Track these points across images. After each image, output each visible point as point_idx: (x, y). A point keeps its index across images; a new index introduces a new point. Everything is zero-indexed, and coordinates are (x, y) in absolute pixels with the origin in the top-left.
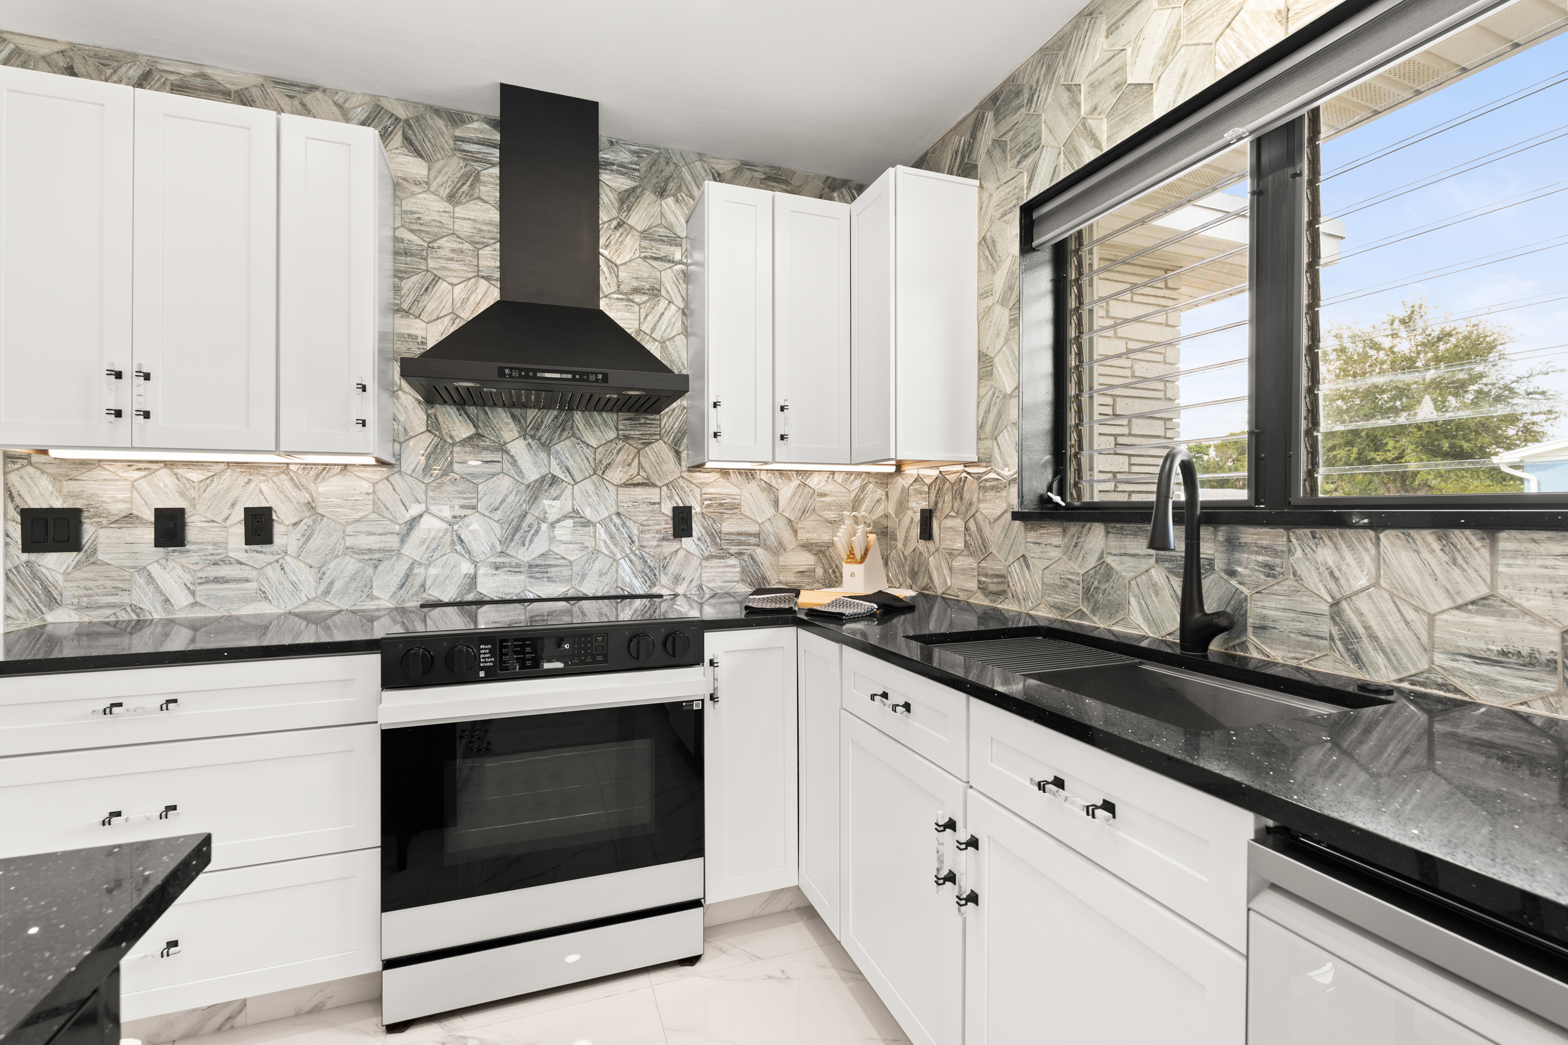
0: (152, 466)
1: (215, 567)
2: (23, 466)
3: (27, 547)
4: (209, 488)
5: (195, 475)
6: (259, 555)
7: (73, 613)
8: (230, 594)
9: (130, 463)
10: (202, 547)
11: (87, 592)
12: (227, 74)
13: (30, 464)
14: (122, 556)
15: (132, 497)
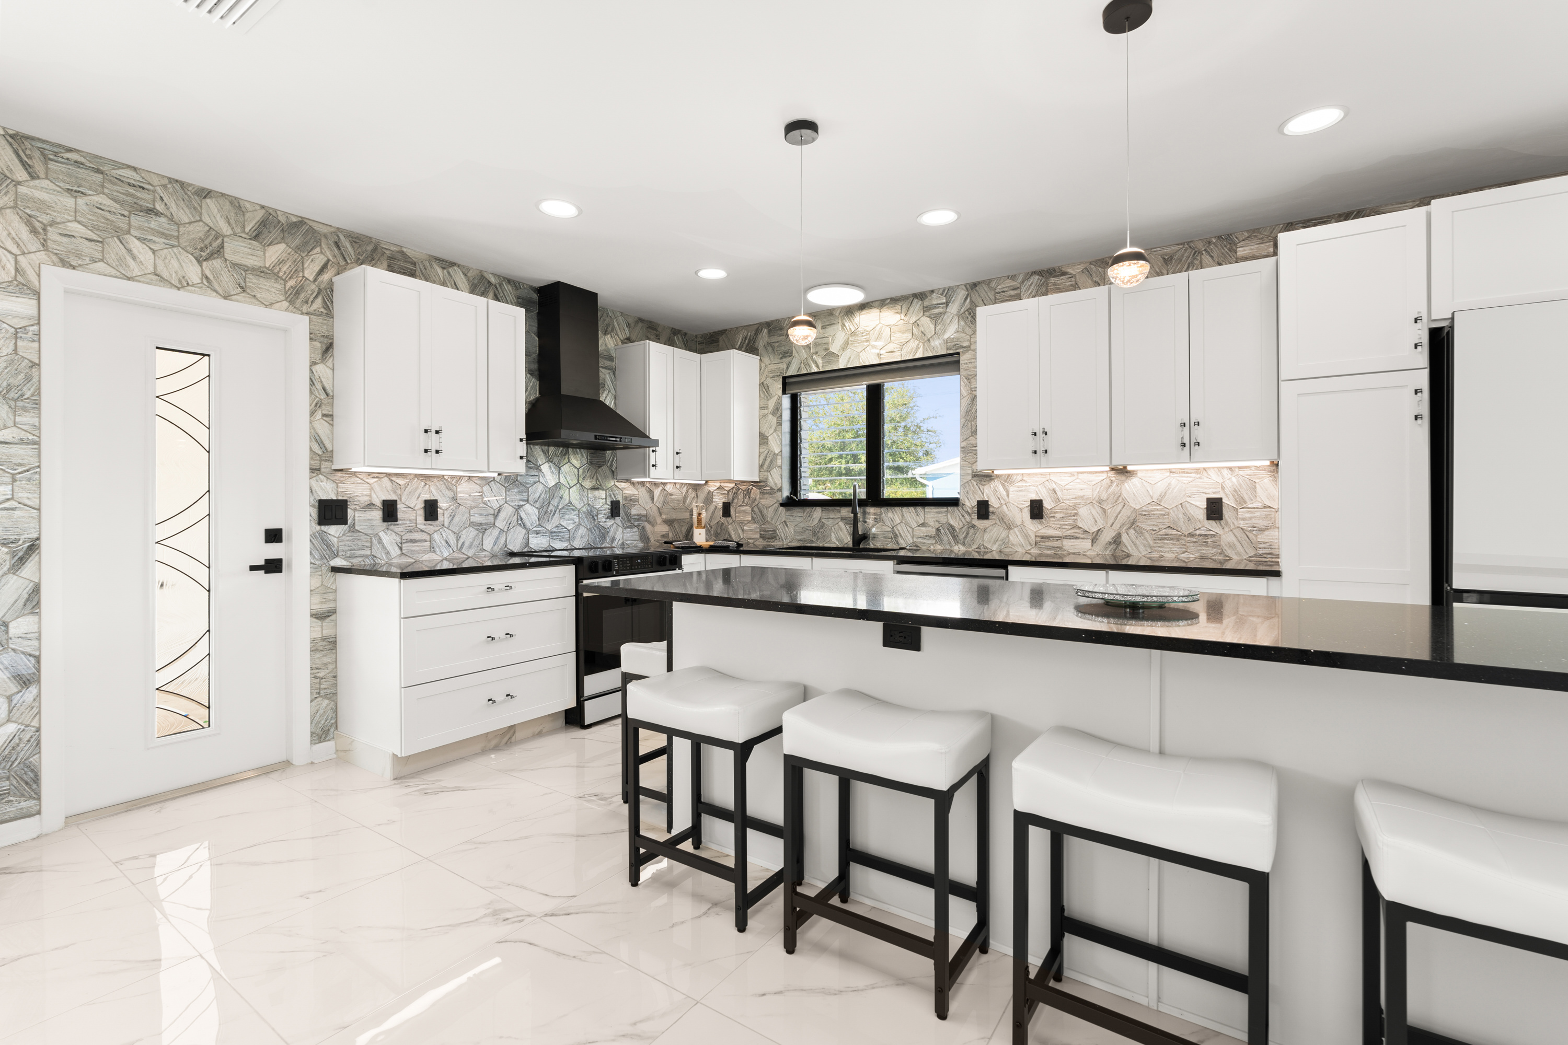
0: (379, 475)
1: (410, 534)
2: (317, 475)
3: (321, 523)
4: (407, 489)
5: (400, 481)
6: (431, 527)
7: (343, 561)
8: (417, 549)
9: (369, 474)
10: (405, 522)
11: (349, 548)
12: (413, 252)
13: (320, 473)
14: (366, 527)
15: (371, 493)
